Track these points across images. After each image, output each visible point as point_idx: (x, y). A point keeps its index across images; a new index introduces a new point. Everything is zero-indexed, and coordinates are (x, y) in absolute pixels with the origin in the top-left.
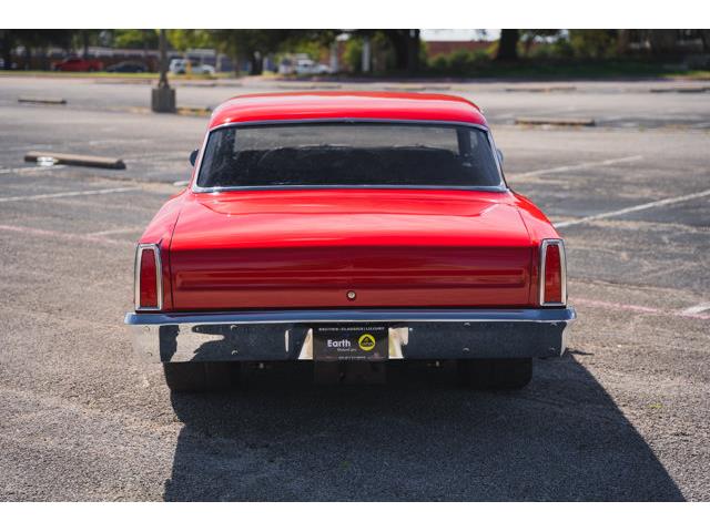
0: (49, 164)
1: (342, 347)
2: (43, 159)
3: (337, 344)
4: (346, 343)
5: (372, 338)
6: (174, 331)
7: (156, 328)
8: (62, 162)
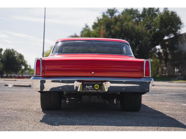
0: (11, 86)
1: (90, 88)
2: (10, 85)
3: (88, 87)
4: (91, 87)
5: (98, 86)
6: (44, 82)
7: (39, 80)
8: (15, 86)
